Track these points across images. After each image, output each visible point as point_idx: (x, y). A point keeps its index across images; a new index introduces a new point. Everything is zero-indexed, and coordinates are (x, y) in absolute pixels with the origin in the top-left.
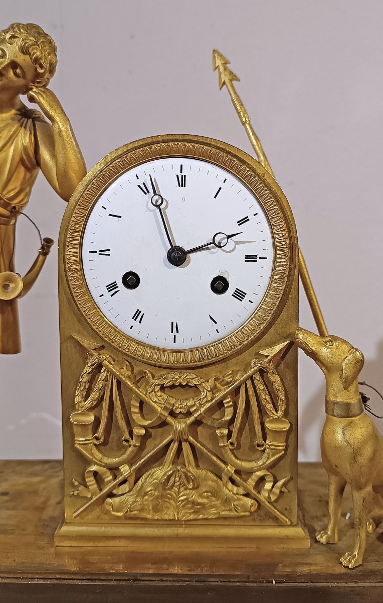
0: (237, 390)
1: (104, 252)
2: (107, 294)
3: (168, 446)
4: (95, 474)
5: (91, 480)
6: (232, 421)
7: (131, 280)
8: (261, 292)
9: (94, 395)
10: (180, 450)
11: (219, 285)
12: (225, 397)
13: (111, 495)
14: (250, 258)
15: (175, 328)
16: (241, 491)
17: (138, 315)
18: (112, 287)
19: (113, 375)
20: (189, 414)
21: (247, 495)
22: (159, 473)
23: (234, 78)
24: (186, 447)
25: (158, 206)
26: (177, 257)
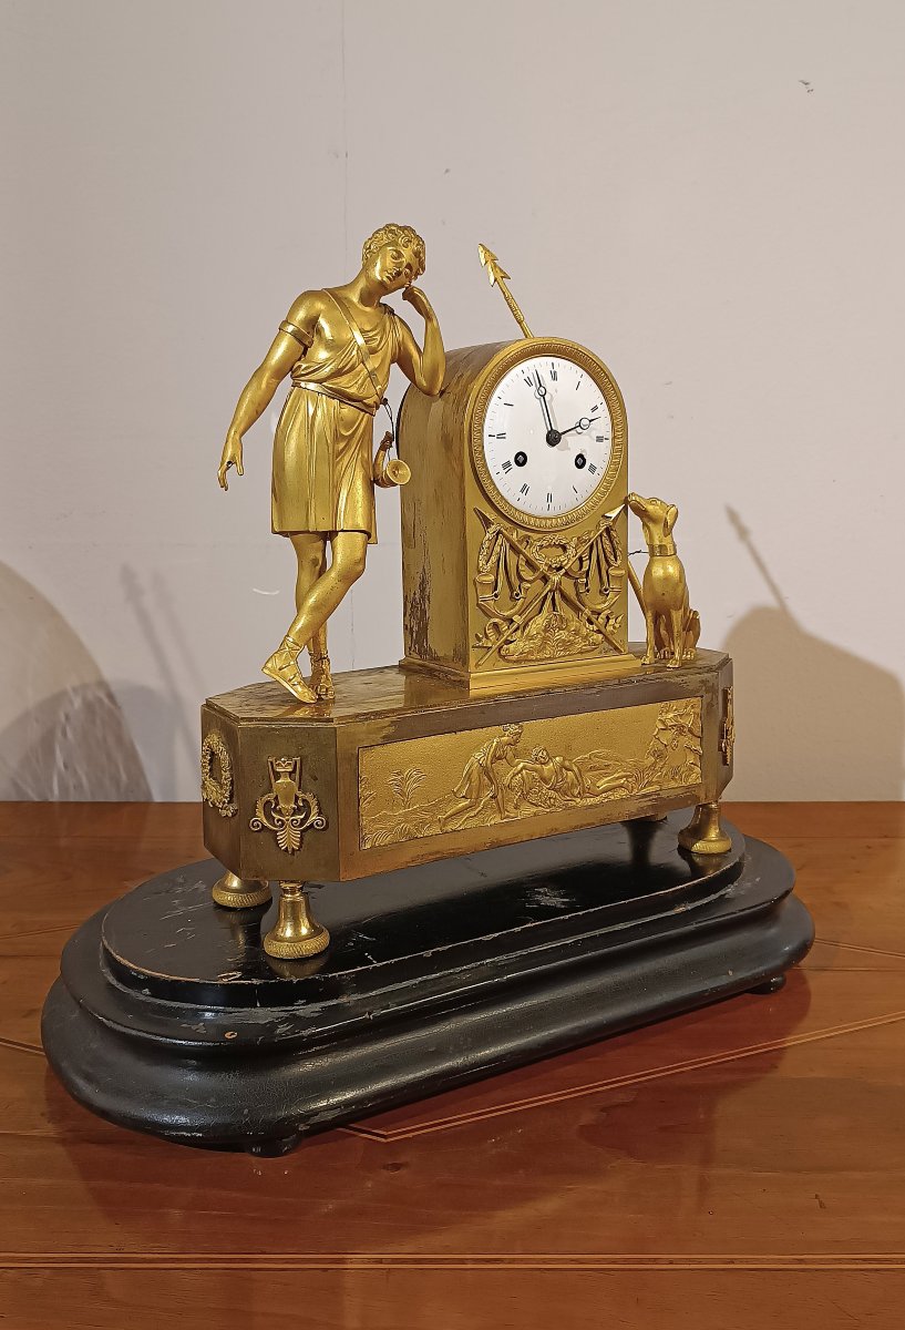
0: (592, 546)
1: (501, 436)
2: (503, 472)
3: (545, 597)
4: (496, 625)
5: (490, 632)
6: (588, 572)
7: (521, 459)
8: (605, 465)
9: (494, 559)
10: (553, 599)
11: (580, 461)
12: (583, 553)
13: (508, 642)
14: (600, 439)
15: (550, 497)
16: (595, 628)
17: (525, 489)
18: (507, 465)
19: (508, 540)
20: (561, 568)
21: (599, 632)
22: (540, 621)
23: (505, 276)
24: (557, 596)
25: (543, 396)
26: (553, 438)
